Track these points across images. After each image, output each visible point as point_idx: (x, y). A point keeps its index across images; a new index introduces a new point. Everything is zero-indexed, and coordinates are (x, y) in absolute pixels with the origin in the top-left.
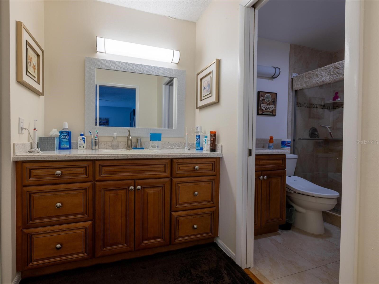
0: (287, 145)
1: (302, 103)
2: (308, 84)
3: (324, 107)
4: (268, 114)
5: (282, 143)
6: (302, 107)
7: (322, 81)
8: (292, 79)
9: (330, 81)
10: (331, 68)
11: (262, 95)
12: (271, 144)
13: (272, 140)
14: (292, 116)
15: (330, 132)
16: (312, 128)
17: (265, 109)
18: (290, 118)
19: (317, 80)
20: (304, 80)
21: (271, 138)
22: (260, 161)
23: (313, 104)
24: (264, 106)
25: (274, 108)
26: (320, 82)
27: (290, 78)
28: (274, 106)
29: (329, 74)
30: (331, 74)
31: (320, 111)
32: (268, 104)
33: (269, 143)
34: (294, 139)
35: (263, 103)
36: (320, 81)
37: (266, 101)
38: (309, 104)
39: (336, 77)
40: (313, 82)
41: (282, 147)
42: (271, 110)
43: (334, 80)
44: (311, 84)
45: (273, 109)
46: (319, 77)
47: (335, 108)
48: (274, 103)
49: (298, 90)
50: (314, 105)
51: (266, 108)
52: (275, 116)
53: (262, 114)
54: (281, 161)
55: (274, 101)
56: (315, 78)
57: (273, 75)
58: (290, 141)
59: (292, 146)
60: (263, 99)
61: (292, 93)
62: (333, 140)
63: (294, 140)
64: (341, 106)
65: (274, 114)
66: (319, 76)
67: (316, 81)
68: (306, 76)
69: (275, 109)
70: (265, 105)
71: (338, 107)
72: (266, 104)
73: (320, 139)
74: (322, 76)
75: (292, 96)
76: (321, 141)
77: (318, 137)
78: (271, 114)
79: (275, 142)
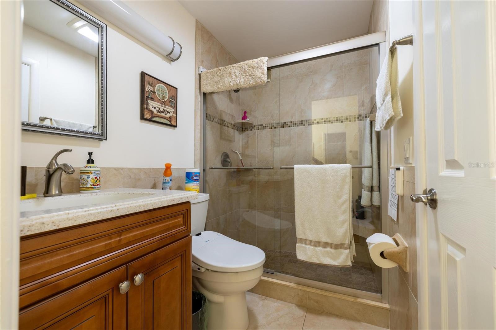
0: (194, 178)
1: (212, 116)
2: (220, 85)
3: (234, 126)
4: (164, 122)
5: (186, 176)
6: (212, 121)
7: (236, 83)
8: (200, 75)
9: (245, 84)
10: (246, 66)
11: (150, 83)
12: (168, 179)
13: (169, 170)
14: (200, 133)
15: (241, 159)
16: (224, 153)
17: (157, 112)
18: (198, 135)
19: (231, 81)
20: (215, 78)
21: (168, 167)
22: (120, 236)
23: (224, 121)
24: (154, 105)
25: (173, 113)
26: (234, 85)
27: (197, 73)
28: (174, 110)
29: (244, 74)
30: (246, 75)
31: (231, 131)
32: (162, 104)
33: (165, 177)
34: (204, 168)
35: (152, 99)
36: (234, 82)
37: (159, 96)
38: (220, 120)
39: (252, 80)
40: (226, 83)
41: (186, 182)
42: (168, 115)
43: (249, 84)
44: (224, 86)
45: (171, 114)
46: (233, 78)
47: (244, 131)
48: (173, 104)
49: (207, 93)
50: (226, 122)
51: (158, 109)
52: (176, 128)
53: (150, 120)
54: (180, 219)
55: (173, 101)
56: (228, 77)
57: (170, 52)
58: (199, 172)
59: (202, 180)
60: (151, 91)
61: (199, 96)
62: (245, 168)
63: (204, 170)
64: (249, 128)
65: (174, 124)
66: (232, 75)
67: (229, 83)
68: (217, 73)
69: (175, 115)
70: (156, 103)
71: (247, 130)
72: (158, 102)
73: (234, 168)
74: (236, 76)
75: (200, 101)
76: (233, 170)
77: (231, 166)
78: (169, 123)
79: (175, 174)
